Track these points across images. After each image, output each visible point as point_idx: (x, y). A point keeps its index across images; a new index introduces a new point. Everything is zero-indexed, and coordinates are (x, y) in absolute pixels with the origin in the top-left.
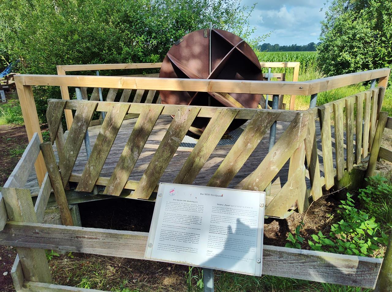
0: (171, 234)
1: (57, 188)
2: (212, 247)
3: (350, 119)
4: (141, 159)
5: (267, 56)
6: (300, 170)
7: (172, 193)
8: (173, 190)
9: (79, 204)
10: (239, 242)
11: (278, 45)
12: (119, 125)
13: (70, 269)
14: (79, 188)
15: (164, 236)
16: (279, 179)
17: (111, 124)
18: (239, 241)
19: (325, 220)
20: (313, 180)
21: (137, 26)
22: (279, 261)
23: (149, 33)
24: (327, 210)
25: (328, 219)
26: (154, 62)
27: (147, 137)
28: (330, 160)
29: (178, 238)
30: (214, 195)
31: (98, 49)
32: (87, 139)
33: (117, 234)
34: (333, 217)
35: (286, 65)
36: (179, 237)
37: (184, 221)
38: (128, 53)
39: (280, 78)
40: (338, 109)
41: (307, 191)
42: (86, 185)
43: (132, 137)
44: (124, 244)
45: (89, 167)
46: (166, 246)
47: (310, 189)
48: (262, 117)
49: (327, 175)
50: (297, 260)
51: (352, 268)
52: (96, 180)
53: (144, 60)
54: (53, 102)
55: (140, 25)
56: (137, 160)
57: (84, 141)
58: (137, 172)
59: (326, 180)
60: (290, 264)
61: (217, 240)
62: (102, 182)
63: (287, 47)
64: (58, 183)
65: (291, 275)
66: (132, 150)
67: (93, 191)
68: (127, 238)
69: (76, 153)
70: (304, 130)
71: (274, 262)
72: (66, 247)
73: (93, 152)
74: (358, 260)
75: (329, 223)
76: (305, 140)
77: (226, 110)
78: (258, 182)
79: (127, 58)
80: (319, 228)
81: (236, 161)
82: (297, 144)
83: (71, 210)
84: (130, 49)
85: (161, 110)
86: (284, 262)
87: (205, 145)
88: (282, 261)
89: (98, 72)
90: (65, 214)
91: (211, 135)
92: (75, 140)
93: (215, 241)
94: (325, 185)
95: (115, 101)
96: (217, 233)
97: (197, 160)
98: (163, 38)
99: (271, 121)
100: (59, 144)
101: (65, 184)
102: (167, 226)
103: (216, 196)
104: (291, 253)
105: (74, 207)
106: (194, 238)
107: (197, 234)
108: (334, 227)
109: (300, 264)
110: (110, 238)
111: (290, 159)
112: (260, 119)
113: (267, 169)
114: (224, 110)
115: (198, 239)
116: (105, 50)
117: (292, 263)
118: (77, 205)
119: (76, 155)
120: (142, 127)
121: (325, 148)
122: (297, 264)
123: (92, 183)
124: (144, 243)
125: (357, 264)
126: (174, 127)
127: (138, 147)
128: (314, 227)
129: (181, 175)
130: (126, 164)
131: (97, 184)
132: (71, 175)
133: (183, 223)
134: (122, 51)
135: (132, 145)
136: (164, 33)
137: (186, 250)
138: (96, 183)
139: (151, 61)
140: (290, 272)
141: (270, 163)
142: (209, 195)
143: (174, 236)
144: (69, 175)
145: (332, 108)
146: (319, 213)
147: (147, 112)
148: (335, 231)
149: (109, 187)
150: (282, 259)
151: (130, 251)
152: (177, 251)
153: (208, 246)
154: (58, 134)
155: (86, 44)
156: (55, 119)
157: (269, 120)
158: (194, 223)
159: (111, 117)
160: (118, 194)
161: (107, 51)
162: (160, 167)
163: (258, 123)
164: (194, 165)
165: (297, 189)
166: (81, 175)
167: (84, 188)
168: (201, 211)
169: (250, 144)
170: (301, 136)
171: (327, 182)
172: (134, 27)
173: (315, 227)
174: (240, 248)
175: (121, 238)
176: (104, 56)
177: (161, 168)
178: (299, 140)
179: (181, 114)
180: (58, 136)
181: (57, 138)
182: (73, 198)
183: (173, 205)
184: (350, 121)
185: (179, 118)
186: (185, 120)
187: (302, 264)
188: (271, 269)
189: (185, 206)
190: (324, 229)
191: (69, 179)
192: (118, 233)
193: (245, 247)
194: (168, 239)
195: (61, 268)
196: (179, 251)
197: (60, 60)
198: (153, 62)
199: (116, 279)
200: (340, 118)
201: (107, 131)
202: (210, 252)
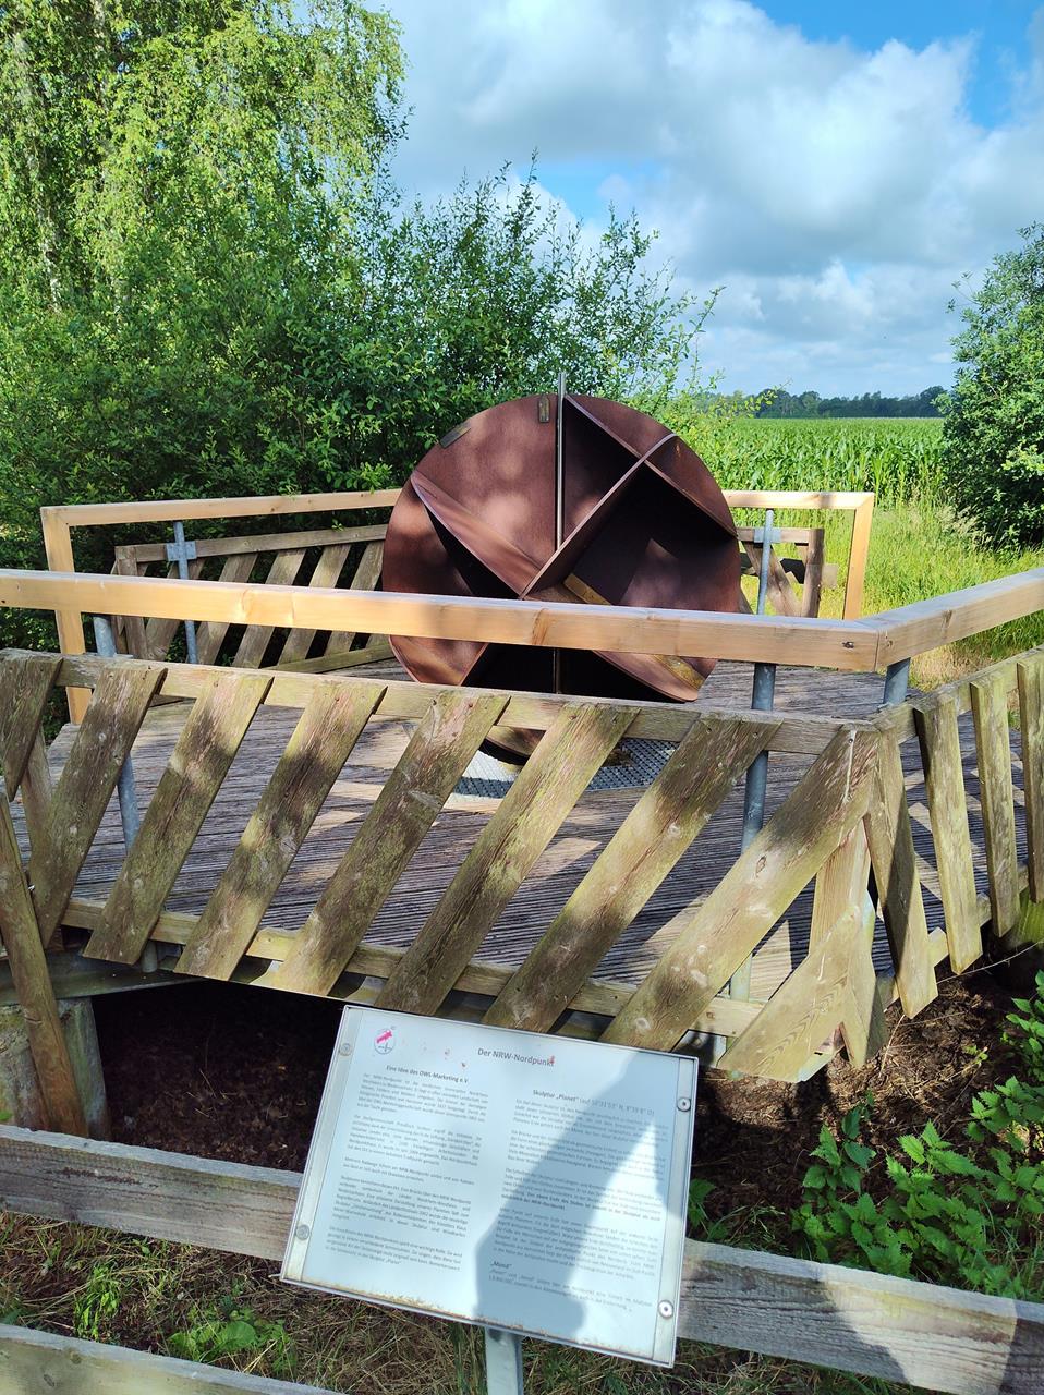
0: (371, 1193)
1: (20, 949)
2: (509, 1248)
3: (1038, 727)
4: (314, 840)
5: (770, 444)
6: (849, 922)
7: (383, 1043)
8: (389, 1035)
9: (94, 998)
10: (604, 1240)
11: (813, 395)
12: (233, 744)
13: (55, 1228)
14: (94, 950)
15: (348, 1202)
16: (785, 926)
17: (208, 741)
18: (603, 1233)
19: (959, 1064)
20: (902, 945)
21: (319, 371)
22: (743, 1300)
23: (359, 393)
24: (968, 1023)
25: (967, 1062)
26: (372, 488)
27: (326, 786)
28: (964, 872)
29: (398, 1212)
30: (524, 1059)
31: (182, 444)
32: (125, 787)
33: (197, 1172)
34: (985, 1057)
35: (825, 500)
36: (401, 1206)
37: (420, 1151)
38: (283, 459)
39: (806, 545)
40: (989, 701)
41: (880, 989)
42: (119, 940)
43: (277, 785)
44: (219, 1207)
45: (130, 881)
46: (355, 1236)
47: (890, 977)
48: (717, 736)
49: (953, 925)
50: (805, 1301)
51: (994, 1341)
52: (149, 927)
53: (337, 484)
54: (16, 662)
55: (328, 365)
56: (292, 861)
57: (115, 793)
58: (294, 890)
59: (949, 943)
60: (779, 1312)
61: (528, 1225)
62: (170, 929)
63: (845, 401)
64: (25, 932)
65: (788, 1349)
66: (275, 830)
67: (140, 961)
68: (229, 1188)
69: (90, 832)
70: (862, 785)
71: (725, 1301)
72: (30, 1199)
73: (142, 832)
74: (1015, 1316)
75: (969, 1077)
76: (866, 818)
77: (592, 707)
78: (706, 955)
79: (282, 477)
80: (936, 1095)
81: (628, 881)
82: (837, 832)
83: (65, 1019)
84: (292, 447)
85: (376, 699)
86: (762, 1303)
87: (521, 821)
88: (753, 1300)
89: (179, 531)
90: (44, 1037)
91: (543, 791)
92: (85, 791)
93: (521, 1231)
94: (948, 958)
95: (219, 662)
96: (531, 1198)
97: (495, 870)
98: (403, 407)
99: (747, 751)
100: (33, 801)
101: (48, 935)
102: (360, 1165)
103: (533, 1061)
104: (783, 1276)
105: (77, 1009)
106: (450, 1216)
107: (460, 1201)
108: (984, 1103)
109: (814, 1314)
110: (174, 1184)
111: (814, 879)
112: (710, 744)
113: (735, 911)
114: (586, 707)
115: (465, 1219)
116: (206, 451)
117: (789, 1310)
118: (88, 1002)
119: (87, 838)
120: (309, 755)
121: (942, 836)
122: (804, 1314)
123: (136, 934)
124: (288, 1211)
125: (1011, 1331)
126: (418, 758)
127: (296, 820)
128: (917, 1090)
129: (438, 919)
130: (253, 876)
131: (157, 937)
132: (67, 905)
133: (415, 1156)
134: (263, 452)
135: (276, 811)
136: (408, 391)
137: (422, 1258)
138: (151, 933)
139: (362, 486)
140: (781, 1337)
141: (747, 892)
142: (508, 1056)
143: (382, 1202)
144: (59, 904)
145: (966, 698)
146: (938, 1034)
147: (327, 705)
148: (986, 1119)
149: (195, 948)
150: (753, 1294)
151: (241, 1231)
152: (392, 1258)
153: (498, 1246)
154: (31, 765)
155: (143, 430)
156: (23, 715)
157: (741, 746)
158: (453, 1157)
159: (206, 717)
160: (223, 973)
161: (214, 454)
162: (368, 888)
163: (704, 757)
164: (486, 887)
165: (839, 985)
166: (102, 905)
167: (112, 950)
168: (478, 1116)
169: (676, 825)
170: (853, 807)
171: (957, 949)
172: (307, 372)
173: (920, 1091)
174: (606, 1261)
175: (211, 1186)
176: (203, 470)
177: (373, 893)
178: (847, 818)
179: (443, 717)
180: (28, 774)
181: (24, 782)
182: (72, 975)
183: (386, 1088)
184: (1035, 733)
185: (437, 727)
186: (454, 735)
187: (820, 1315)
188: (718, 1326)
189: (426, 1095)
190: (952, 1099)
191: (62, 917)
192: (201, 1170)
193: (622, 1258)
194: (362, 1211)
195: (25, 1224)
196: (397, 1260)
197: (55, 480)
198: (367, 489)
199: (210, 1269)
200: (998, 729)
201: (192, 764)
202: (502, 1269)
